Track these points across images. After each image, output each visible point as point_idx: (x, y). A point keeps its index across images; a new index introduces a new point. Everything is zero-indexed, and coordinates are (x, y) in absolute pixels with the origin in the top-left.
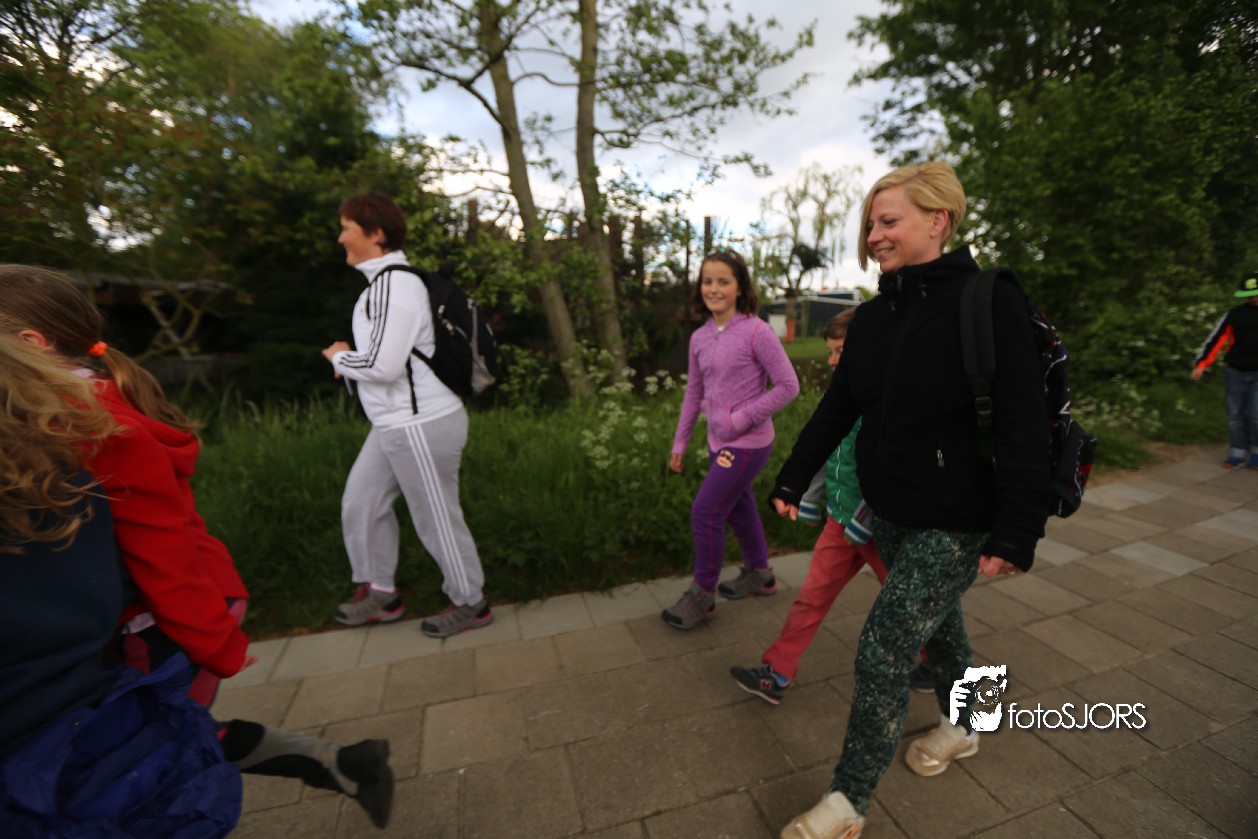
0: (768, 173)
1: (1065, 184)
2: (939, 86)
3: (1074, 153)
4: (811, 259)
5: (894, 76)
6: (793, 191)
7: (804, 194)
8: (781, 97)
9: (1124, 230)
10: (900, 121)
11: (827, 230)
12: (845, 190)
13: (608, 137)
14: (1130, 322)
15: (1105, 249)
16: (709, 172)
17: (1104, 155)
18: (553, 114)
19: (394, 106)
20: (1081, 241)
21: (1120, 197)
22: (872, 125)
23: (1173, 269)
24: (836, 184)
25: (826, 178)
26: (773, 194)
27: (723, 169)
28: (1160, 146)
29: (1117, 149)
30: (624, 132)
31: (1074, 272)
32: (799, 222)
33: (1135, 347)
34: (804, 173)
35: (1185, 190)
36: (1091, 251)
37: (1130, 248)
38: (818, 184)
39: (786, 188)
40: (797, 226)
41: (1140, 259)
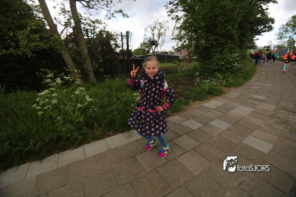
0: (128, 17)
3: (210, 15)
7: (155, 27)
9: (220, 35)
10: (173, 8)
11: (161, 36)
12: (164, 27)
14: (221, 58)
17: (216, 16)
21: (220, 27)
22: (167, 8)
23: (230, 45)
24: (162, 25)
25: (160, 23)
27: (115, 14)
28: (228, 14)
29: (219, 15)
31: (210, 46)
32: (154, 35)
33: (222, 64)
34: (155, 22)
35: (233, 25)
36: (214, 40)
37: (222, 40)
38: (158, 25)
39: (151, 26)
40: (154, 36)
41: (224, 43)
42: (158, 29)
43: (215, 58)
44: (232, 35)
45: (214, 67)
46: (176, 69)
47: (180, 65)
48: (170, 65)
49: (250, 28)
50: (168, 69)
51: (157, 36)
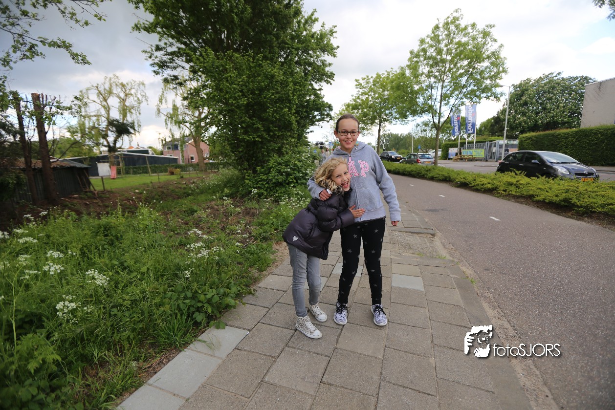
5: (159, 33)
6: (102, 89)
10: (165, 58)
11: (128, 115)
12: (135, 94)
22: (150, 57)
24: (130, 91)
25: (123, 85)
27: (42, 49)
31: (260, 140)
32: (109, 108)
33: (287, 171)
34: (108, 79)
35: (290, 109)
36: (263, 131)
37: (275, 130)
38: (118, 87)
39: (97, 87)
40: (109, 111)
41: (279, 135)
42: (120, 98)
43: (273, 161)
44: (290, 123)
45: (276, 177)
46: (180, 186)
47: (185, 176)
48: (164, 177)
49: (305, 114)
50: (162, 187)
51: (118, 113)
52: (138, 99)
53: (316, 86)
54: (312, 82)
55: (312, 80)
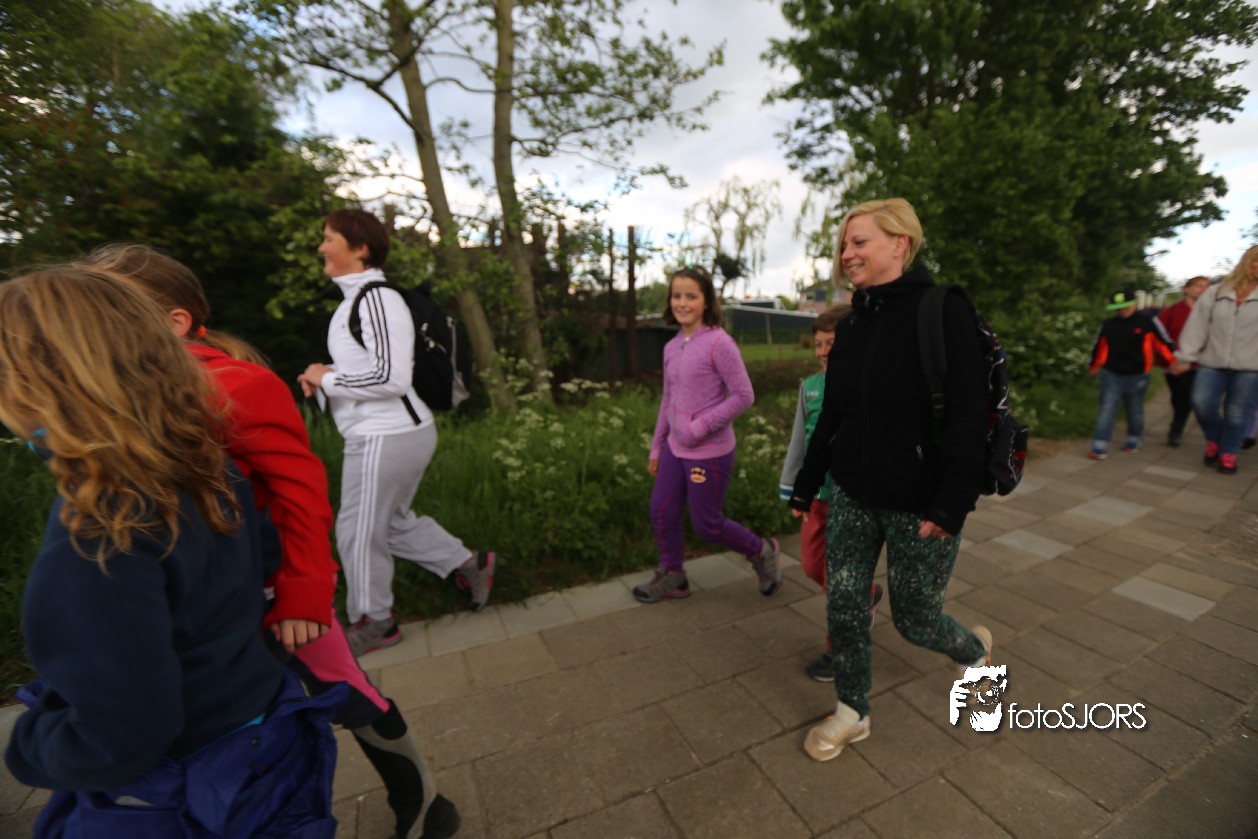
0: (683, 185)
1: (954, 203)
2: (844, 109)
3: (962, 175)
4: (732, 269)
5: (805, 97)
6: (714, 203)
7: (725, 206)
8: (693, 113)
9: (1006, 246)
10: (811, 139)
11: (748, 241)
12: (763, 203)
13: (527, 145)
15: (990, 262)
16: (627, 183)
17: (987, 178)
18: (470, 120)
19: (303, 104)
20: (970, 255)
21: (1002, 216)
22: (786, 142)
23: (1046, 282)
24: (756, 197)
25: (746, 191)
26: (696, 205)
27: (640, 180)
28: (1033, 171)
29: (998, 173)
30: (543, 141)
32: (721, 232)
34: (725, 186)
38: (738, 196)
40: (720, 237)
48: (789, 353)
50: (782, 369)
51: (733, 239)
52: (767, 212)
53: (1178, 135)
54: (1167, 125)
55: (1167, 119)
